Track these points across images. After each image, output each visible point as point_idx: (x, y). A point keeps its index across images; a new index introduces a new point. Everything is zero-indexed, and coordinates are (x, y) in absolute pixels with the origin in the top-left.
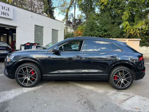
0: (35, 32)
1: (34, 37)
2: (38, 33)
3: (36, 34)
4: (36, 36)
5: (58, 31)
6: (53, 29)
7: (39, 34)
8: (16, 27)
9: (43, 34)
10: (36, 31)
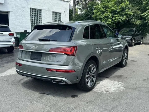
0: (31, 17)
1: (30, 23)
2: (34, 18)
3: (33, 20)
4: (33, 22)
5: (61, 13)
6: (54, 12)
7: (37, 19)
8: (8, 12)
9: (41, 18)
10: (32, 15)
